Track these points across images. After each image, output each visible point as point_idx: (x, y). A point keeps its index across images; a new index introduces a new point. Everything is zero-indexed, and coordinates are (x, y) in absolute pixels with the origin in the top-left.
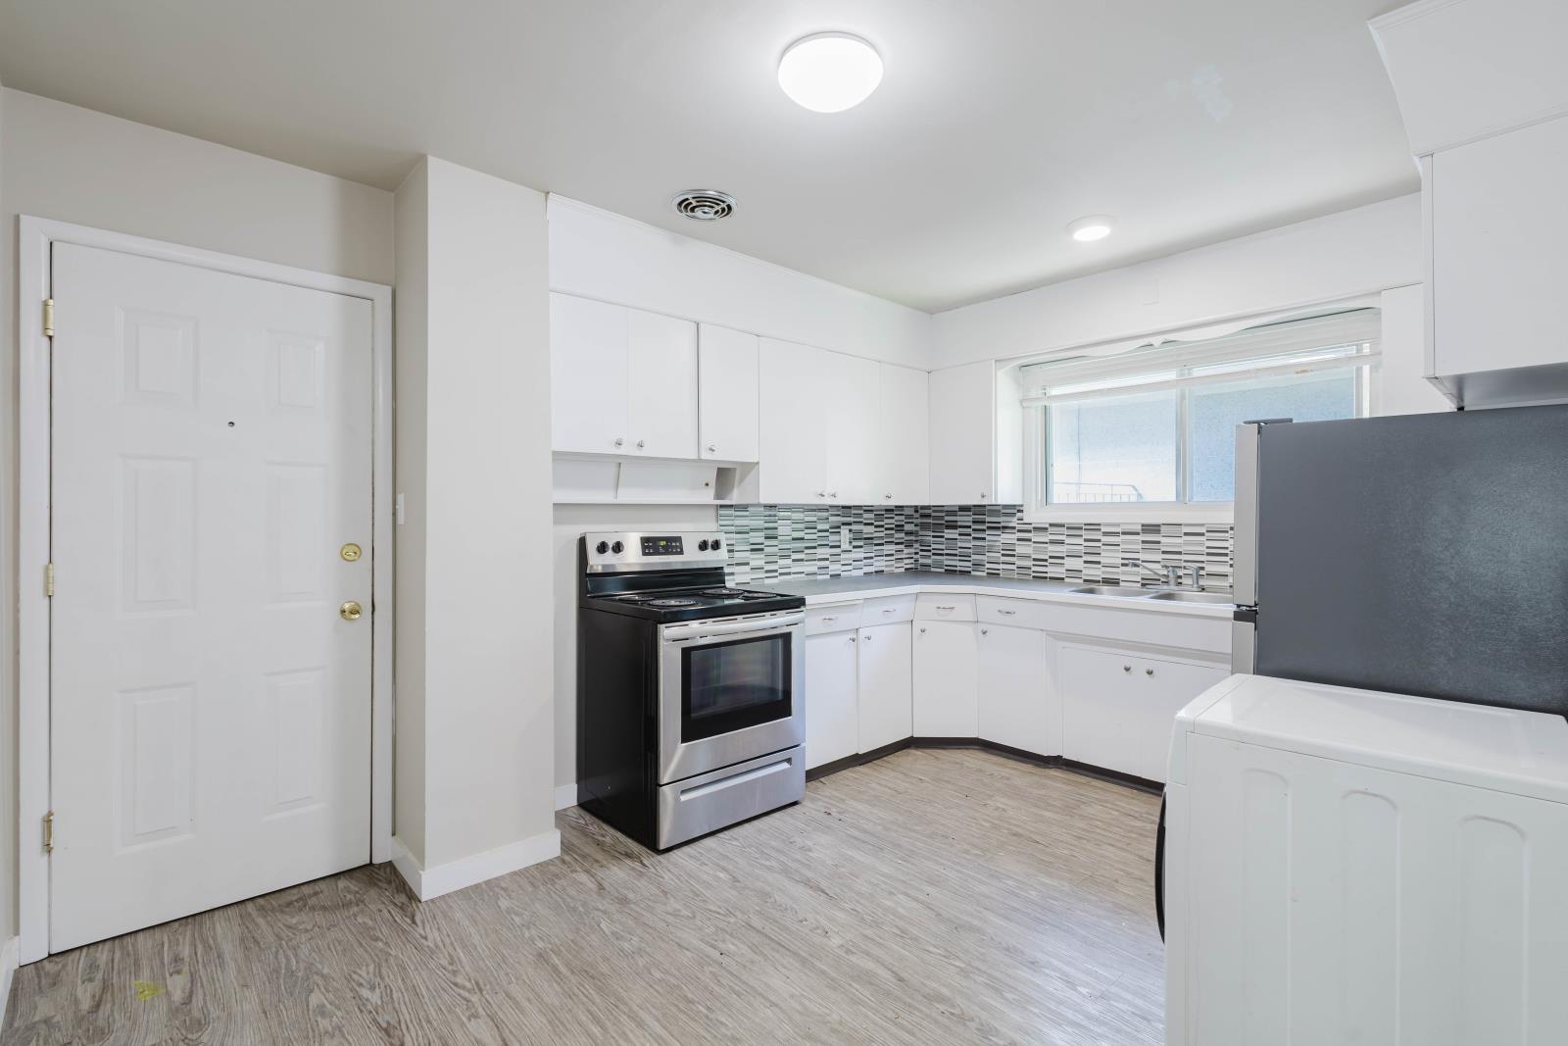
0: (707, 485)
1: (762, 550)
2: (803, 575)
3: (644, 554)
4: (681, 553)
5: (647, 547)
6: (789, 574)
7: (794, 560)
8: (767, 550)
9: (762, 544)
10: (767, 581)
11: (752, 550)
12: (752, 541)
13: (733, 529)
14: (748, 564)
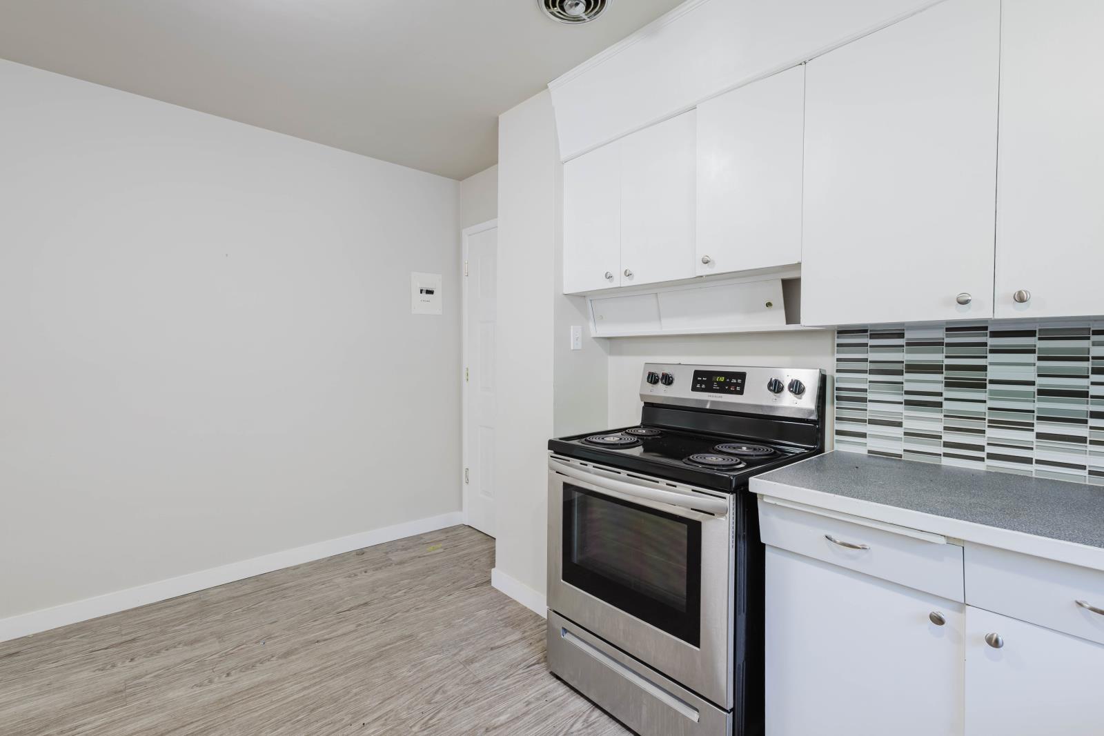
0: (769, 305)
1: (940, 405)
2: (1085, 473)
3: (694, 389)
4: (741, 392)
5: (701, 382)
6: (1028, 461)
7: (1040, 436)
8: (946, 405)
9: (940, 394)
10: (946, 462)
11: (908, 403)
12: (907, 387)
13: (868, 366)
14: (899, 424)
